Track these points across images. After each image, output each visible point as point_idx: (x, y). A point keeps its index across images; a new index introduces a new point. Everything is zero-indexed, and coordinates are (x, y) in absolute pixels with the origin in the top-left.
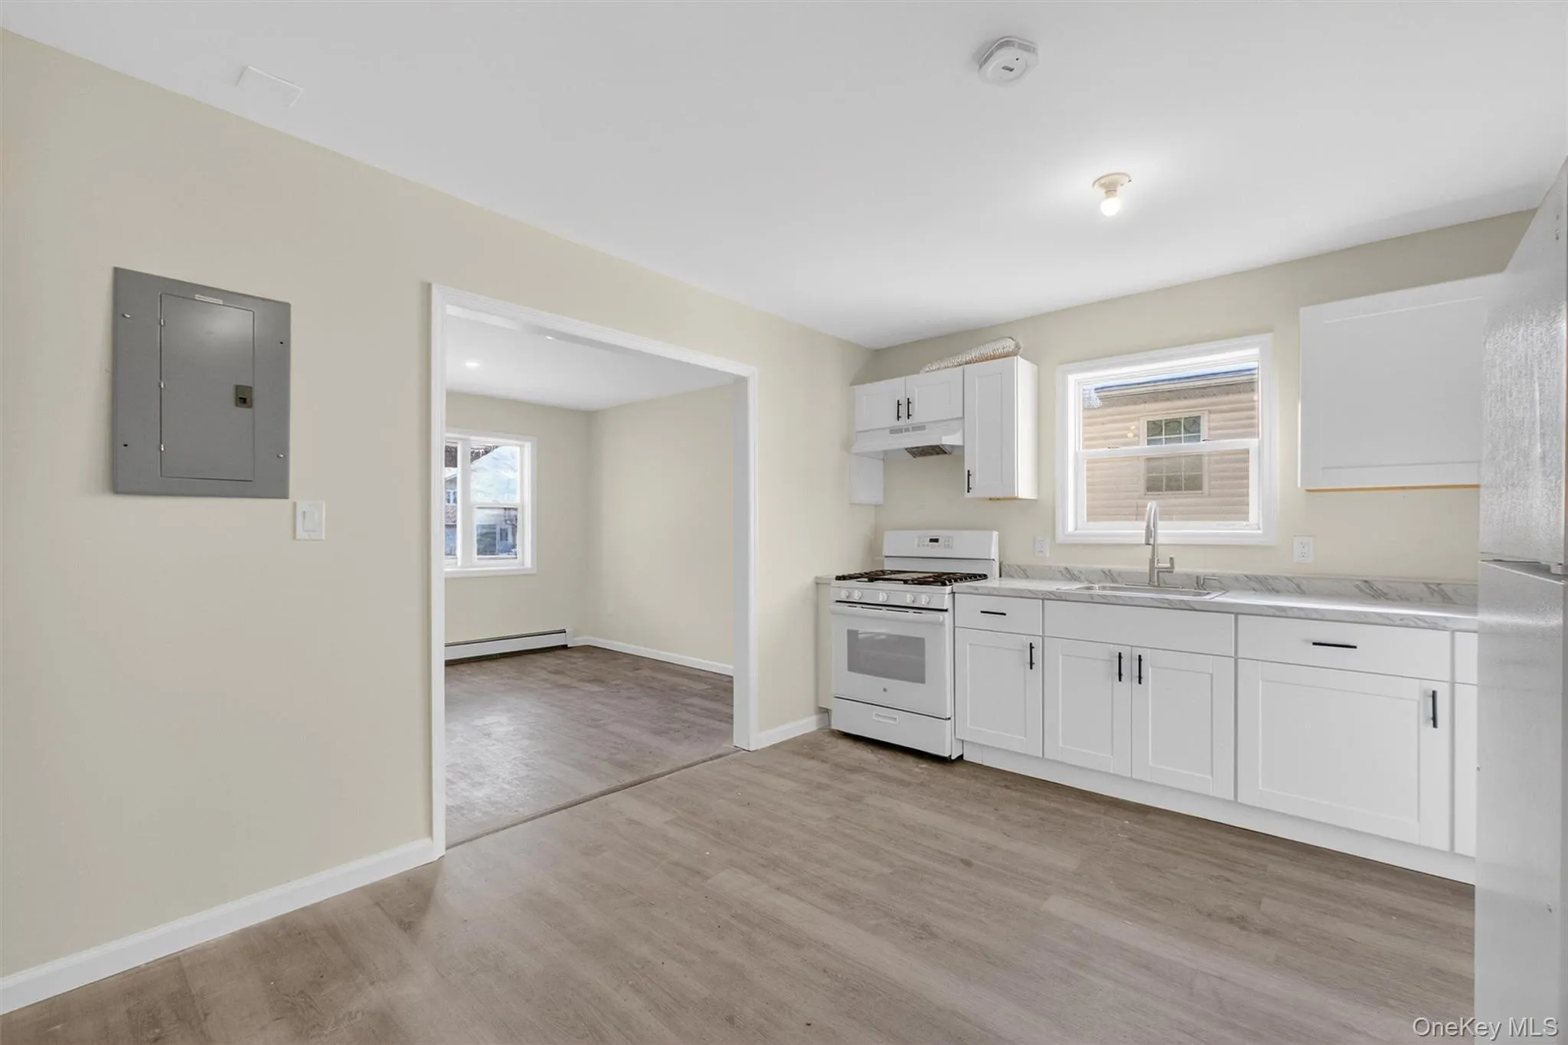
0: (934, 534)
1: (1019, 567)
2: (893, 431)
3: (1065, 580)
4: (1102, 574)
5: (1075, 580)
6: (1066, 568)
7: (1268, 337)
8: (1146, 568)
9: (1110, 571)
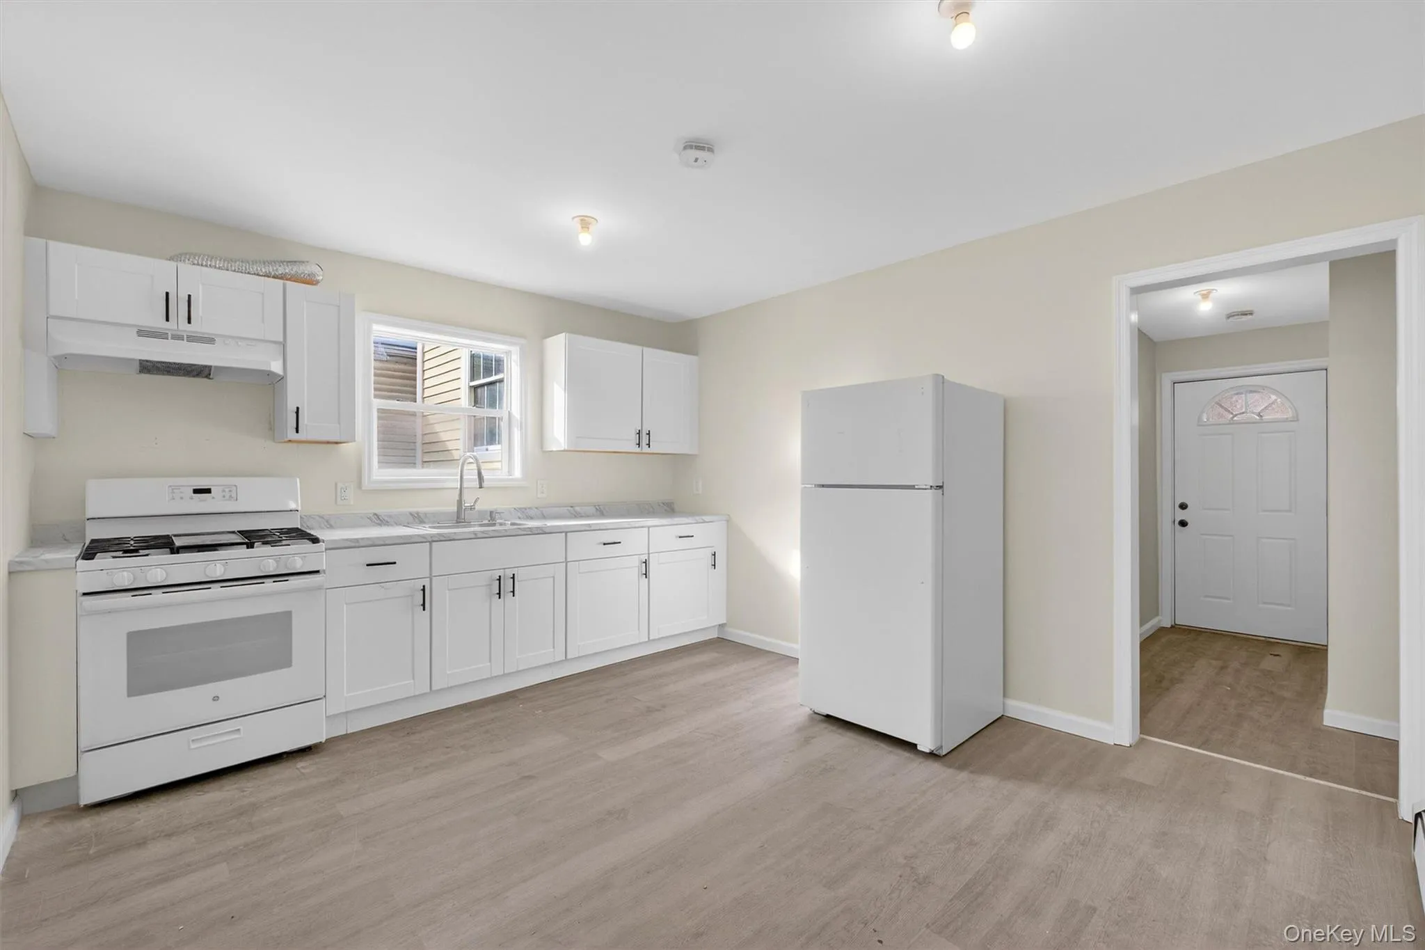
0: (202, 483)
1: (322, 517)
2: (142, 333)
3: (374, 526)
4: (411, 517)
5: (385, 525)
6: (375, 514)
7: (523, 341)
8: (455, 509)
9: (418, 513)
